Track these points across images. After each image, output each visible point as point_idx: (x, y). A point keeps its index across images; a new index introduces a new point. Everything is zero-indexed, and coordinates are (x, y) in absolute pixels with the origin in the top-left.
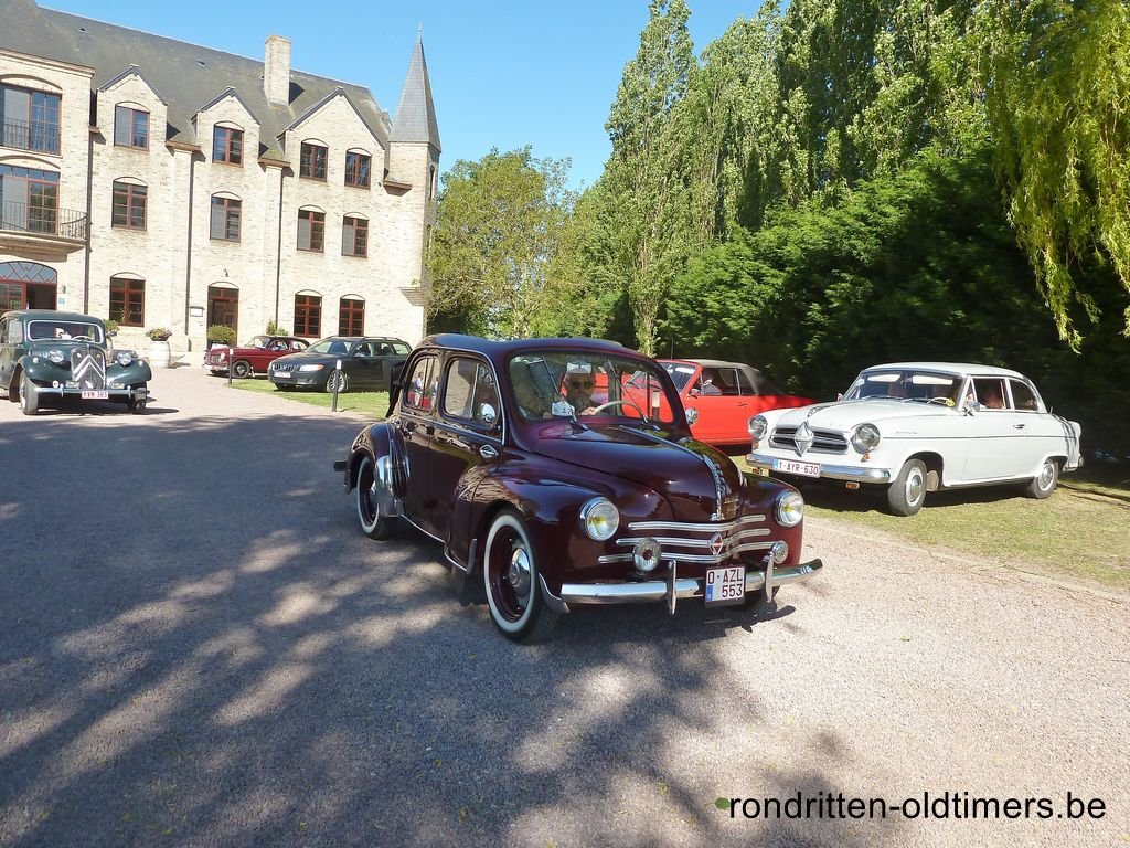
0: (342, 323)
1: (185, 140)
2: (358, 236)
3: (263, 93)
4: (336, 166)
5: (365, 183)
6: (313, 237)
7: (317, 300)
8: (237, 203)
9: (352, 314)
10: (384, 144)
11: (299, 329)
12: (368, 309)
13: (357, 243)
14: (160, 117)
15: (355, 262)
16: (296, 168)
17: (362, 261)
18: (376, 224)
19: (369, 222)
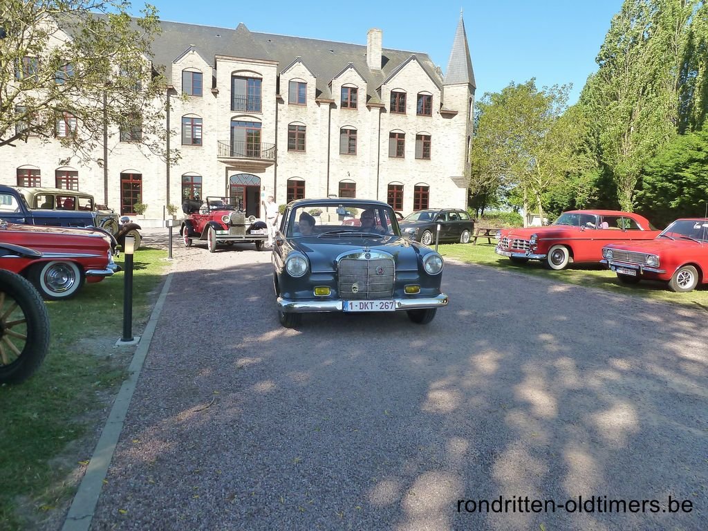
0: (416, 201)
1: (325, 97)
3: (367, 65)
4: (411, 103)
8: (354, 132)
10: (440, 87)
13: (425, 150)
14: (312, 85)
15: (423, 162)
17: (427, 162)
18: (436, 138)
19: (432, 137)
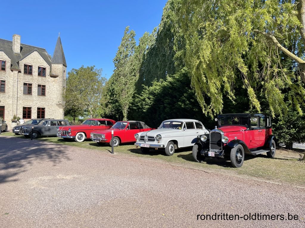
0: (38, 114)
2: (42, 90)
3: (12, 50)
4: (35, 71)
5: (44, 75)
6: (28, 90)
7: (30, 108)
8: (4, 81)
9: (41, 112)
10: (50, 64)
11: (24, 117)
12: (46, 110)
13: (42, 92)
15: (42, 97)
16: (23, 71)
17: (44, 97)
18: (48, 86)
19: (46, 86)
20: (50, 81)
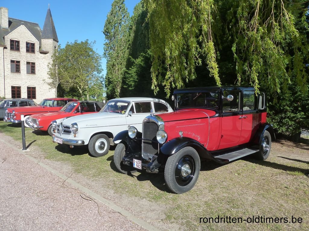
0: (28, 94)
2: (32, 68)
4: (23, 47)
5: (33, 52)
6: (16, 68)
7: (19, 88)
9: (32, 92)
11: (13, 97)
12: (37, 89)
15: (31, 76)
16: (9, 47)
17: (34, 75)
18: (38, 64)
19: (36, 63)
20: (40, 58)
